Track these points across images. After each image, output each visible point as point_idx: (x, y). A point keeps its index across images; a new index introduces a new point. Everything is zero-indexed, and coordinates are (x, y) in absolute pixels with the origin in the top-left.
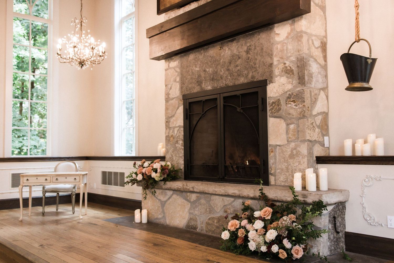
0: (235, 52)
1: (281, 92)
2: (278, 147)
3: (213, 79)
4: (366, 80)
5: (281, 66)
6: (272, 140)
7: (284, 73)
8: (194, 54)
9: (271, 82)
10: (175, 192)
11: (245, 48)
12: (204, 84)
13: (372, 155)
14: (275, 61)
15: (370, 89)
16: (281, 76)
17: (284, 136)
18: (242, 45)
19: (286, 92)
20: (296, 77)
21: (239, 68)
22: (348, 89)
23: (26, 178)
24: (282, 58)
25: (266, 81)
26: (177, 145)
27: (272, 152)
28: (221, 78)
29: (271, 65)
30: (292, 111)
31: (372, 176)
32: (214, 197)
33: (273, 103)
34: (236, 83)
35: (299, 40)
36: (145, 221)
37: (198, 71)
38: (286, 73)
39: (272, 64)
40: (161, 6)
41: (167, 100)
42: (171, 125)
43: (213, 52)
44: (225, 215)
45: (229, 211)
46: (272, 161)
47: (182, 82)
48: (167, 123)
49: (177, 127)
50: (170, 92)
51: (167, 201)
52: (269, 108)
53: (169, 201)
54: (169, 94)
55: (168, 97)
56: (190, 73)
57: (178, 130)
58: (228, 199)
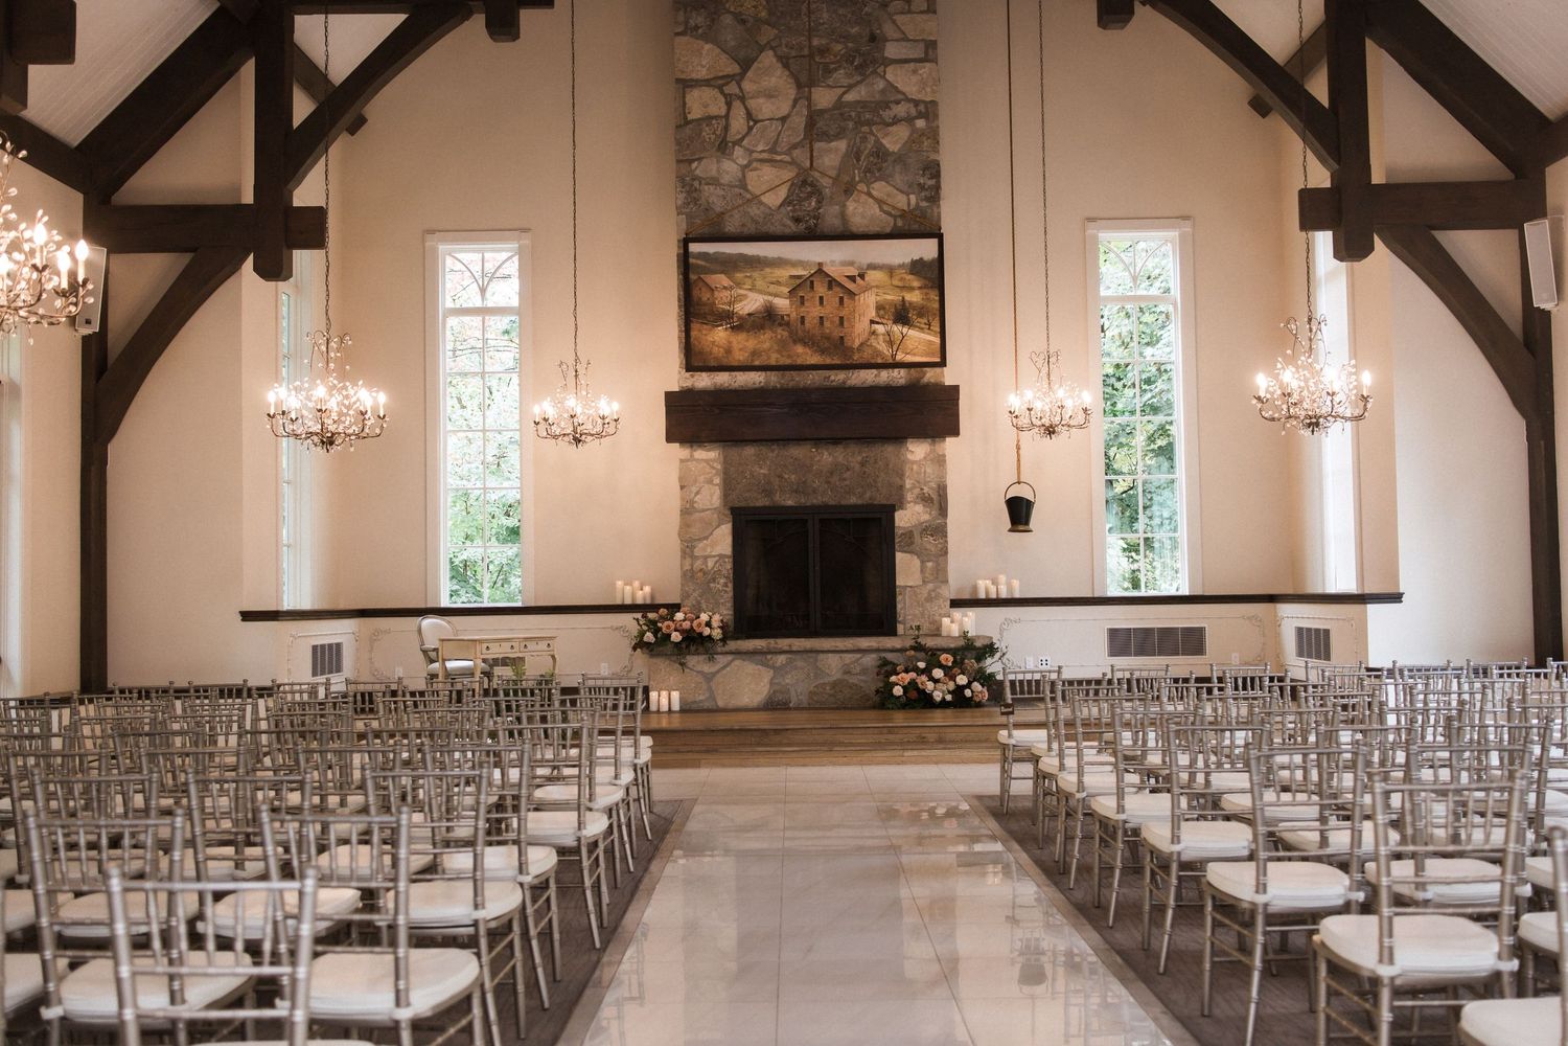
0: (840, 459)
1: (914, 521)
2: (909, 589)
3: (797, 492)
4: (1027, 523)
5: (917, 491)
6: (900, 582)
7: (919, 500)
8: (756, 448)
9: (901, 508)
10: (738, 656)
11: (859, 458)
12: (778, 496)
13: (1009, 597)
14: (908, 484)
15: (1031, 531)
16: (915, 503)
17: (918, 575)
18: (854, 453)
19: (922, 523)
20: (936, 505)
21: (847, 482)
22: (1010, 531)
23: (485, 646)
24: (918, 482)
25: (894, 506)
26: (712, 585)
27: (901, 594)
28: (814, 492)
29: (901, 487)
30: (928, 547)
31: (1012, 619)
32: (821, 656)
33: (902, 534)
34: (843, 503)
35: (940, 465)
36: (676, 707)
37: (764, 474)
38: (923, 500)
40: (693, 359)
41: (687, 510)
42: (697, 552)
43: (798, 452)
44: (846, 677)
45: (854, 671)
46: (899, 606)
47: (728, 486)
48: (688, 548)
49: (714, 556)
50: (696, 499)
51: (718, 672)
52: (897, 541)
53: (724, 672)
54: (692, 502)
55: (688, 506)
56: (747, 474)
57: (716, 562)
58: (850, 655)
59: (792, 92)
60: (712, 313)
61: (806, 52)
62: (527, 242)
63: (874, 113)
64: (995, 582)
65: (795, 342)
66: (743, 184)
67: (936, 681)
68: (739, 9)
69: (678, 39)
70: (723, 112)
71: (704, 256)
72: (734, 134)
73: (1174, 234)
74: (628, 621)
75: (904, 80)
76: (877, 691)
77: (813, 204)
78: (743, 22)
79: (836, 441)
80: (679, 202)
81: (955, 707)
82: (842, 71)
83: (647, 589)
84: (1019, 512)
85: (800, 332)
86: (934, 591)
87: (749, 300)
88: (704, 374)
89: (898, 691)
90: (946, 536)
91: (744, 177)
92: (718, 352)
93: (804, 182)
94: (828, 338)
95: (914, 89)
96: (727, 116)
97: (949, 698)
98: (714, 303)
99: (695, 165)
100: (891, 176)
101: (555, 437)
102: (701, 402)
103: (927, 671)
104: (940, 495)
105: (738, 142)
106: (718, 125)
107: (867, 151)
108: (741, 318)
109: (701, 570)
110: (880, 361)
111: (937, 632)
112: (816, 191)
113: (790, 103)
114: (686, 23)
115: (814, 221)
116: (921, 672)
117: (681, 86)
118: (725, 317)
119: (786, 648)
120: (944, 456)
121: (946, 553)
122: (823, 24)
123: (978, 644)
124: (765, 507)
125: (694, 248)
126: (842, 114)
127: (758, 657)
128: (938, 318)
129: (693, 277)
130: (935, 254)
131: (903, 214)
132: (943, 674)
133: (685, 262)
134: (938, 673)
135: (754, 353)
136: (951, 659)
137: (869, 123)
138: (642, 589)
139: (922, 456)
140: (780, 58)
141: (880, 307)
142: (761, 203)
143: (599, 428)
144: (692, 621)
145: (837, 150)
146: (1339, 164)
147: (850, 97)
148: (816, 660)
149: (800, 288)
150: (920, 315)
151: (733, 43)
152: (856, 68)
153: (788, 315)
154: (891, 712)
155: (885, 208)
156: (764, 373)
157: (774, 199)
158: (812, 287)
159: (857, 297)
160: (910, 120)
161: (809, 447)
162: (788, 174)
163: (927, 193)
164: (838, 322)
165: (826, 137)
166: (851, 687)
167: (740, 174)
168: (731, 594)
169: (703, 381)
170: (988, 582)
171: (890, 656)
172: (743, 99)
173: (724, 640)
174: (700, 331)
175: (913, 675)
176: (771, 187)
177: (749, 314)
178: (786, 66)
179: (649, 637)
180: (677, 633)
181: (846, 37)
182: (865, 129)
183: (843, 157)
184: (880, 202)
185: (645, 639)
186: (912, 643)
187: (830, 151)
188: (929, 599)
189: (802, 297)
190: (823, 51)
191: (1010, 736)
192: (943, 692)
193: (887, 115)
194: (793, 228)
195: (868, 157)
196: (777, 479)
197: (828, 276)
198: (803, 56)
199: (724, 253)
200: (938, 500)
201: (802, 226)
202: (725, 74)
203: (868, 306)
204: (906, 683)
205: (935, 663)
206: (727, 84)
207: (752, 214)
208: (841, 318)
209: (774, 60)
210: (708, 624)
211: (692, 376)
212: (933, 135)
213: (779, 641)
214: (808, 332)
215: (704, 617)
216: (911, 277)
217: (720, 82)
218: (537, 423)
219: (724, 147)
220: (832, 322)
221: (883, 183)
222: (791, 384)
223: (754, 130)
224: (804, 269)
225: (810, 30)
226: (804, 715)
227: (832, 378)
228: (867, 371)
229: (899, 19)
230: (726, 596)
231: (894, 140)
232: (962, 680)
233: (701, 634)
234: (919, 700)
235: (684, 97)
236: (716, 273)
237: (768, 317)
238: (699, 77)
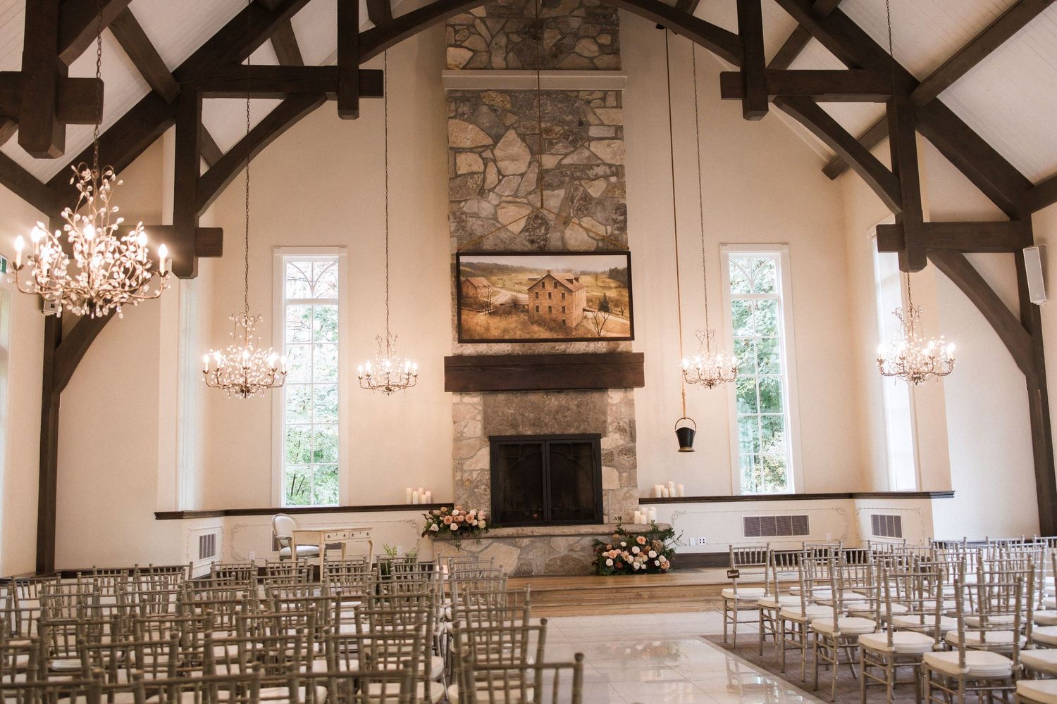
0: (563, 402)
1: (614, 445)
2: (611, 491)
3: (534, 425)
4: (691, 446)
5: (615, 424)
6: (605, 486)
7: (617, 431)
8: (506, 395)
9: (605, 436)
10: (496, 540)
11: (576, 402)
12: (521, 427)
13: (677, 497)
14: (609, 419)
16: (615, 433)
17: (617, 482)
18: (572, 399)
19: (619, 446)
20: (629, 434)
22: (680, 451)
23: (327, 535)
24: (616, 418)
25: (600, 434)
26: (476, 490)
27: (605, 495)
28: (546, 425)
30: (624, 462)
31: (680, 511)
33: (606, 454)
34: (565, 433)
35: (631, 407)
37: (512, 413)
38: (620, 430)
39: (605, 421)
40: (463, 335)
41: (458, 439)
42: (465, 467)
43: (534, 398)
44: (570, 553)
45: (577, 549)
46: (604, 504)
47: (487, 421)
48: (458, 465)
49: (478, 470)
50: (465, 430)
51: (482, 551)
52: (602, 458)
53: (486, 551)
54: (462, 433)
55: (459, 435)
56: (500, 413)
57: (478, 475)
58: (574, 538)
59: (528, 158)
60: (476, 304)
61: (537, 131)
62: (346, 255)
63: (582, 172)
64: (667, 486)
65: (532, 323)
66: (495, 218)
67: (635, 555)
68: (492, 102)
69: (451, 121)
70: (482, 169)
71: (470, 265)
72: (489, 184)
73: (778, 254)
74: (418, 516)
75: (601, 150)
76: (593, 563)
77: (543, 231)
78: (495, 111)
79: (560, 390)
80: (452, 229)
81: (648, 573)
82: (561, 144)
83: (428, 494)
84: (685, 438)
85: (535, 317)
86: (628, 492)
87: (501, 294)
88: (470, 345)
89: (609, 563)
90: (635, 455)
91: (496, 212)
92: (480, 330)
93: (537, 217)
94: (554, 321)
95: (609, 157)
96: (484, 172)
97: (644, 567)
98: (477, 297)
99: (462, 204)
100: (595, 213)
101: (374, 388)
102: (469, 364)
103: (628, 548)
104: (631, 427)
105: (492, 190)
106: (479, 178)
107: (578, 197)
108: (495, 307)
109: (468, 480)
110: (589, 336)
111: (631, 522)
112: (545, 223)
113: (527, 164)
114: (457, 110)
115: (542, 243)
116: (624, 549)
117: (453, 152)
118: (485, 306)
119: (530, 534)
120: (633, 400)
121: (636, 467)
122: (548, 113)
123: (661, 529)
124: (511, 437)
125: (463, 259)
126: (561, 173)
127: (510, 540)
128: (628, 308)
129: (463, 279)
130: (625, 265)
131: (603, 239)
132: (639, 550)
133: (457, 270)
134: (636, 550)
135: (505, 331)
136: (644, 539)
137: (579, 179)
138: (424, 494)
139: (619, 400)
140: (519, 135)
141: (589, 300)
142: (508, 230)
143: (404, 382)
144: (465, 515)
145: (559, 196)
146: (902, 209)
147: (567, 161)
148: (550, 542)
149: (536, 287)
150: (616, 306)
151: (488, 125)
152: (570, 142)
153: (528, 305)
154: (606, 577)
155: (591, 234)
156: (510, 344)
157: (516, 228)
158: (544, 286)
159: (574, 294)
160: (606, 177)
161: (542, 394)
162: (526, 211)
163: (618, 225)
164: (561, 310)
165: (551, 187)
166: (574, 561)
167: (493, 211)
168: (489, 496)
169: (469, 349)
170: (662, 487)
171: (600, 538)
172: (495, 161)
173: (486, 529)
174: (468, 315)
175: (618, 551)
176: (514, 220)
177: (501, 305)
178: (524, 140)
179: (435, 527)
180: (455, 524)
181: (562, 122)
182: (577, 182)
183: (563, 201)
184: (586, 230)
185: (432, 528)
186: (616, 529)
187: (553, 196)
188: (625, 498)
189: (537, 293)
190: (548, 131)
191: (735, 593)
192: (640, 563)
193: (591, 173)
194: (529, 247)
195: (579, 200)
196: (520, 417)
197: (554, 279)
198: (535, 134)
199: (483, 263)
200: (630, 431)
201: (535, 246)
202: (483, 144)
203: (581, 299)
204: (615, 557)
205: (632, 542)
206: (484, 151)
207: (502, 237)
208: (564, 307)
209: (516, 136)
210: (476, 518)
211: (462, 346)
212: (622, 187)
213: (525, 528)
214: (541, 317)
215: (473, 512)
216: (611, 280)
217: (480, 150)
218: (360, 378)
219: (482, 192)
220: (558, 310)
221: (590, 218)
222: (529, 352)
223: (503, 182)
224: (538, 274)
225: (540, 117)
226: (541, 580)
227: (557, 348)
228: (580, 343)
229: (598, 111)
230: (485, 497)
231: (596, 190)
232: (653, 554)
233: (471, 525)
234: (624, 569)
235: (455, 159)
236: (478, 276)
237: (515, 306)
238: (466, 146)
